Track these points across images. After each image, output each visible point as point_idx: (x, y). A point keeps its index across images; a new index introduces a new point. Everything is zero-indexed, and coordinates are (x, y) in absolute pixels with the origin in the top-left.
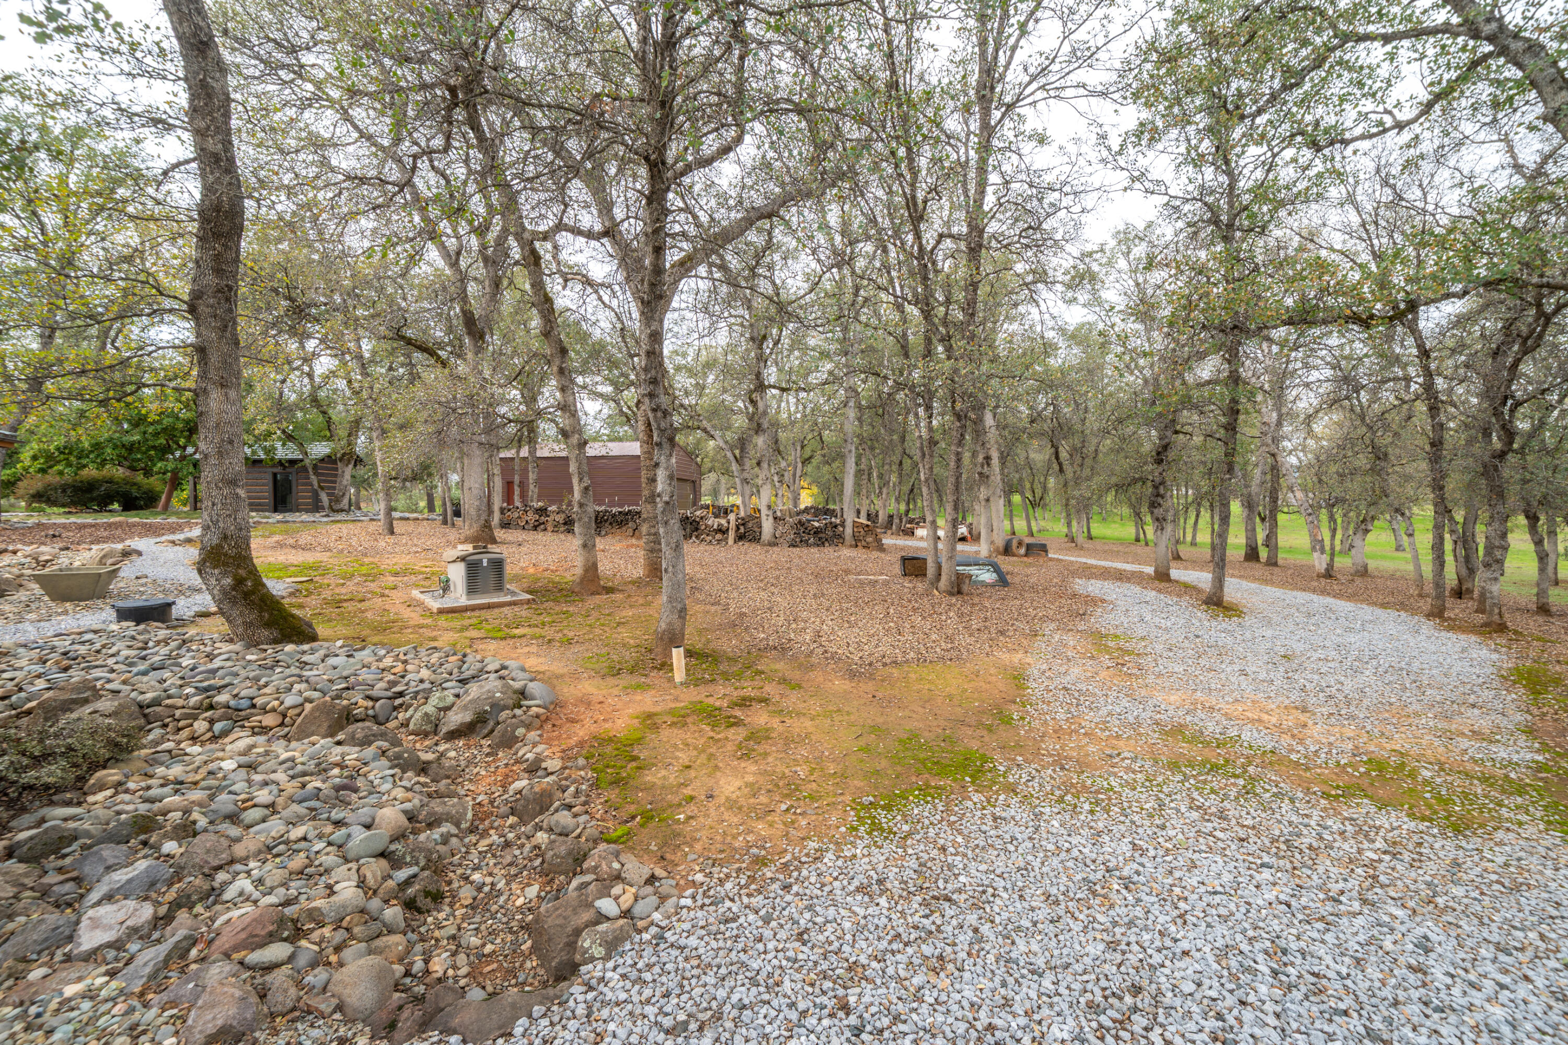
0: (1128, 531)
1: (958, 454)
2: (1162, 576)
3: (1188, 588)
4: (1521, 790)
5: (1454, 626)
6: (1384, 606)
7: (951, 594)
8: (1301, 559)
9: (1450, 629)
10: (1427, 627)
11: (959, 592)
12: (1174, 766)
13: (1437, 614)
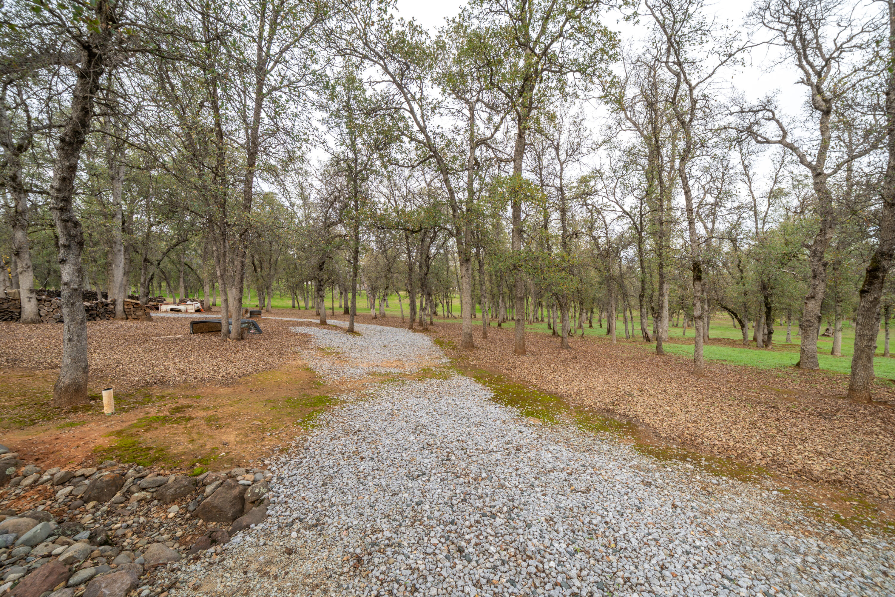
0: (289, 303)
1: (242, 262)
2: (323, 323)
3: (336, 328)
4: (450, 368)
5: (416, 331)
6: (396, 327)
7: (239, 340)
8: (365, 312)
9: (416, 332)
10: (410, 332)
11: (242, 339)
12: (382, 383)
13: (411, 328)
